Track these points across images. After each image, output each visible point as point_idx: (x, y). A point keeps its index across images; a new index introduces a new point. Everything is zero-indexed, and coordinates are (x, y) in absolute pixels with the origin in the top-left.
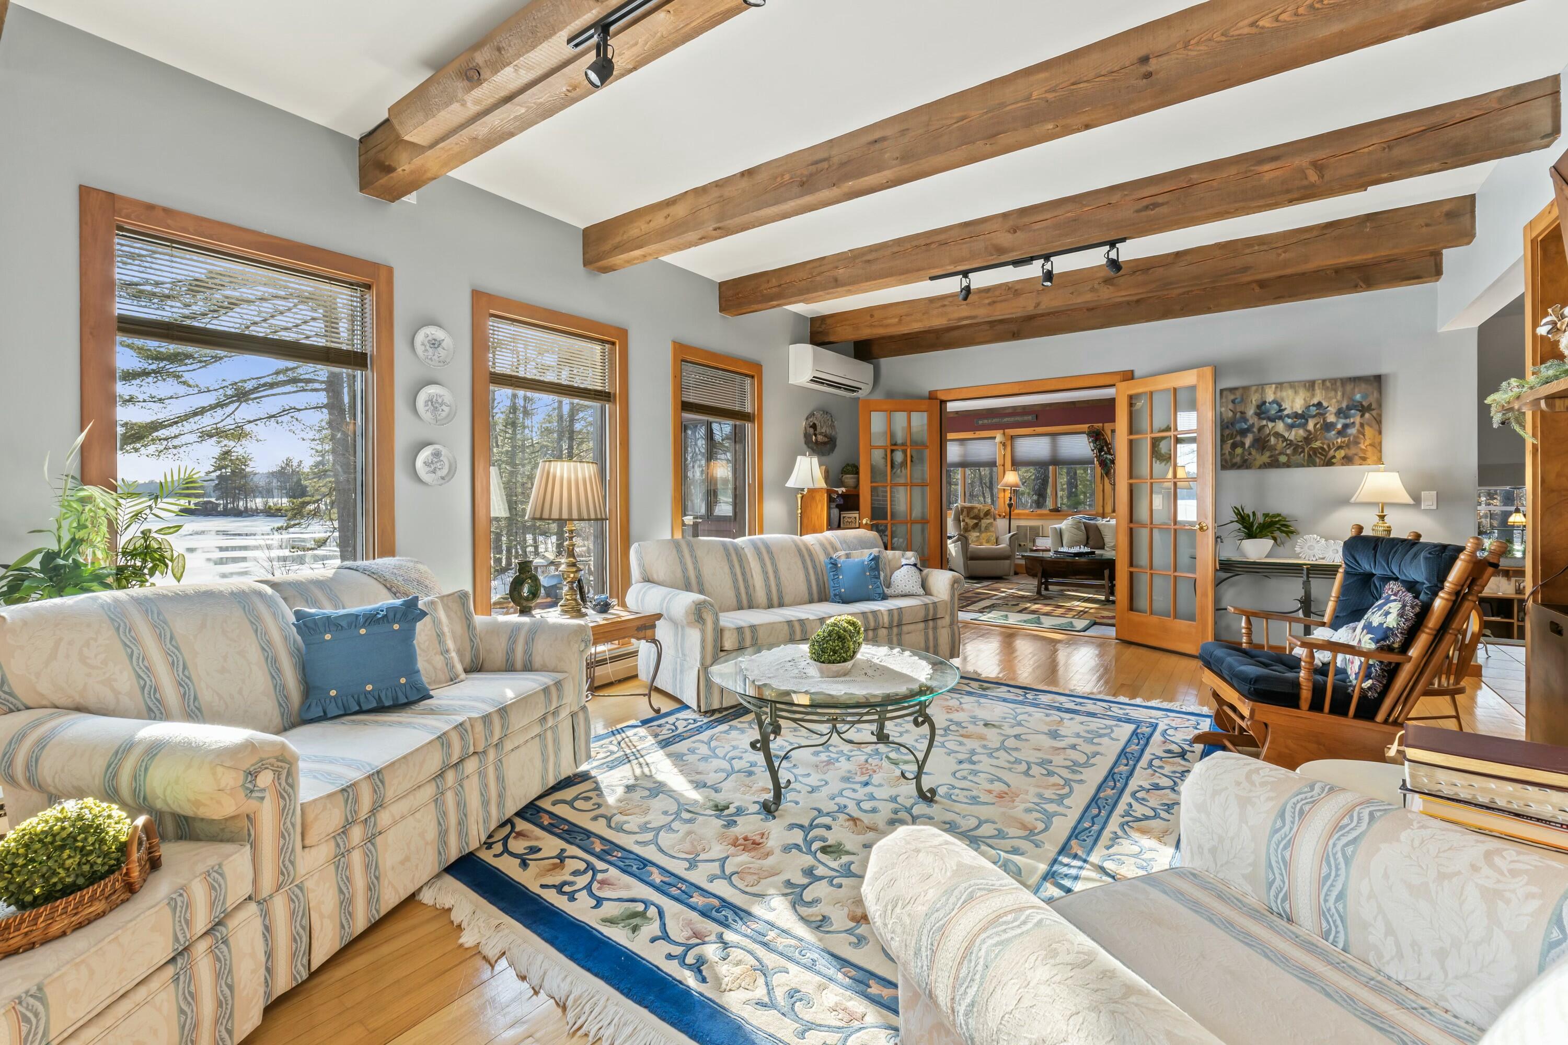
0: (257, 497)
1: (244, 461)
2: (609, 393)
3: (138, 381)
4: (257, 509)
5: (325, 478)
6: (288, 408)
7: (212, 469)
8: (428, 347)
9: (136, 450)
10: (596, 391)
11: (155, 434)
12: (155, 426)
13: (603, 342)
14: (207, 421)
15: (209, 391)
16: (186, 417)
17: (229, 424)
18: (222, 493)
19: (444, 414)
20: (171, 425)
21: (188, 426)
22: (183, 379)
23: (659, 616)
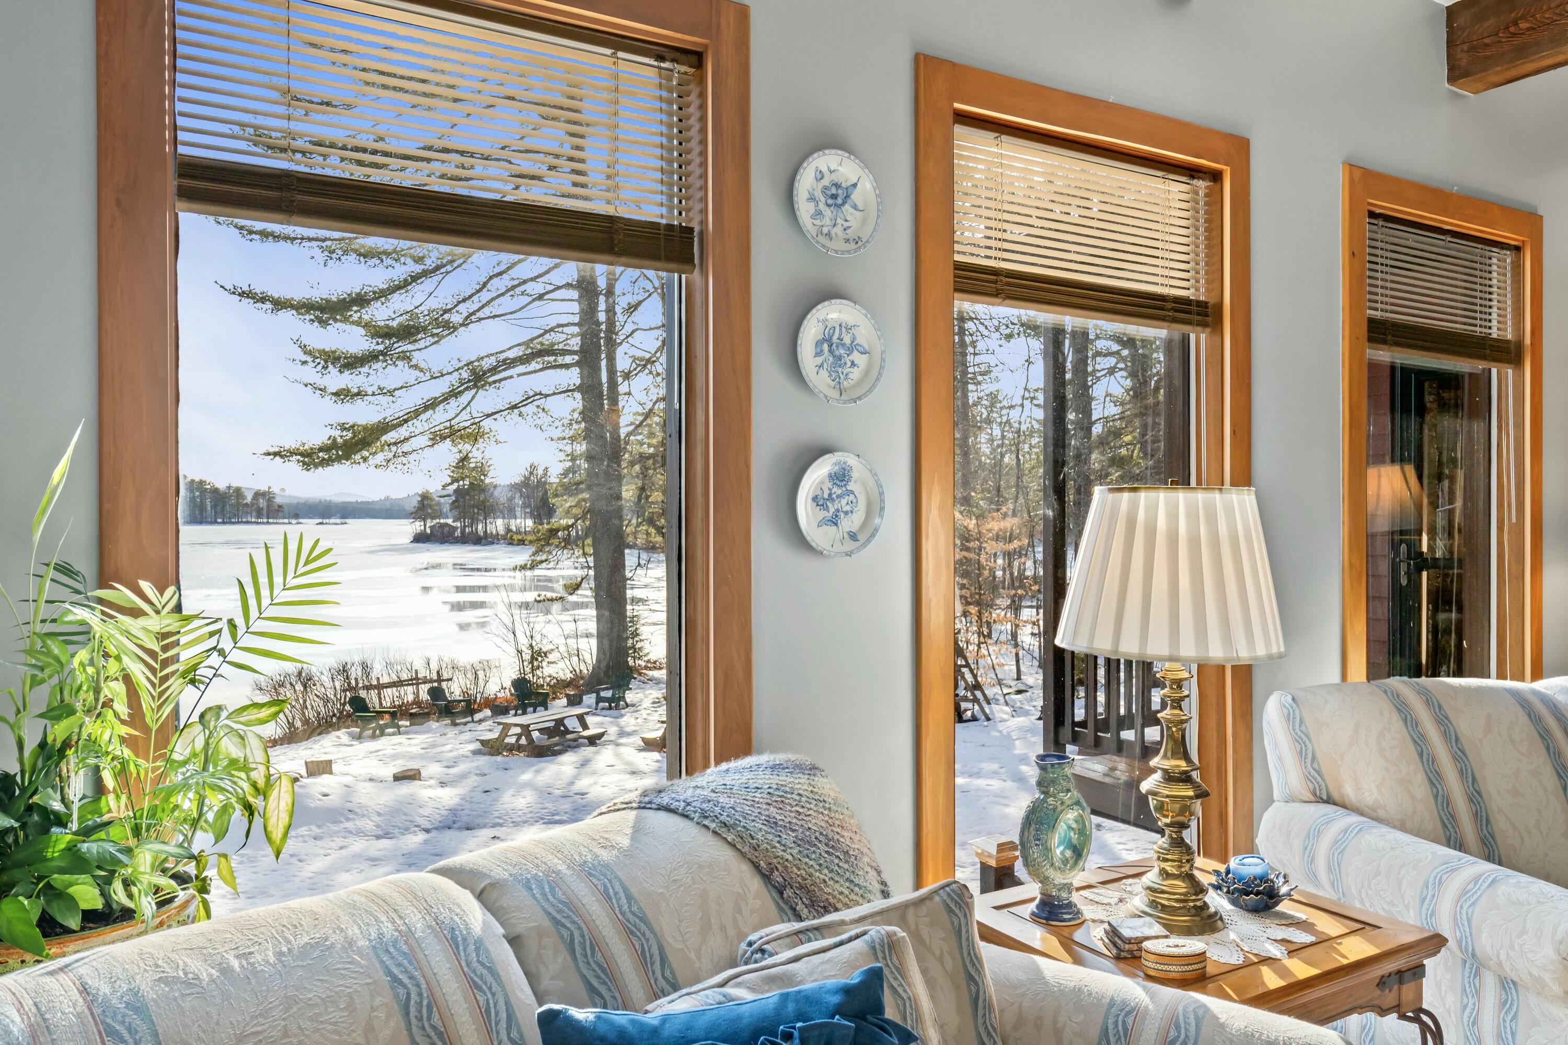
0: (498, 517)
1: (482, 470)
2: (1206, 303)
3: (365, 369)
4: (498, 534)
5: (577, 494)
6: (531, 393)
7: (449, 481)
8: (822, 206)
9: (365, 459)
10: (1177, 300)
11: (384, 438)
12: (384, 427)
13: (1192, 172)
14: (439, 417)
15: (442, 375)
16: (417, 413)
17: (464, 420)
18: (460, 513)
19: (855, 374)
20: (400, 425)
21: (418, 425)
22: (414, 362)
23: (1436, 942)
